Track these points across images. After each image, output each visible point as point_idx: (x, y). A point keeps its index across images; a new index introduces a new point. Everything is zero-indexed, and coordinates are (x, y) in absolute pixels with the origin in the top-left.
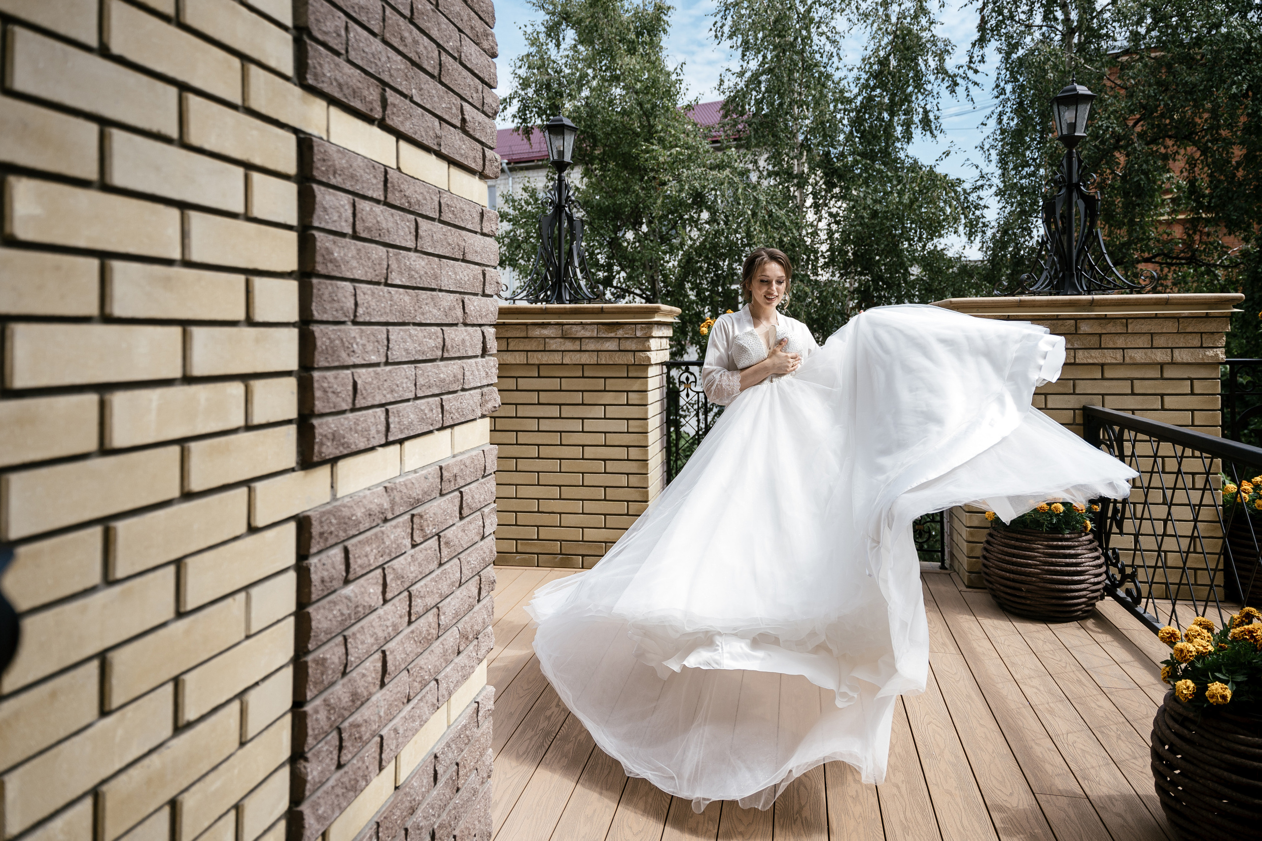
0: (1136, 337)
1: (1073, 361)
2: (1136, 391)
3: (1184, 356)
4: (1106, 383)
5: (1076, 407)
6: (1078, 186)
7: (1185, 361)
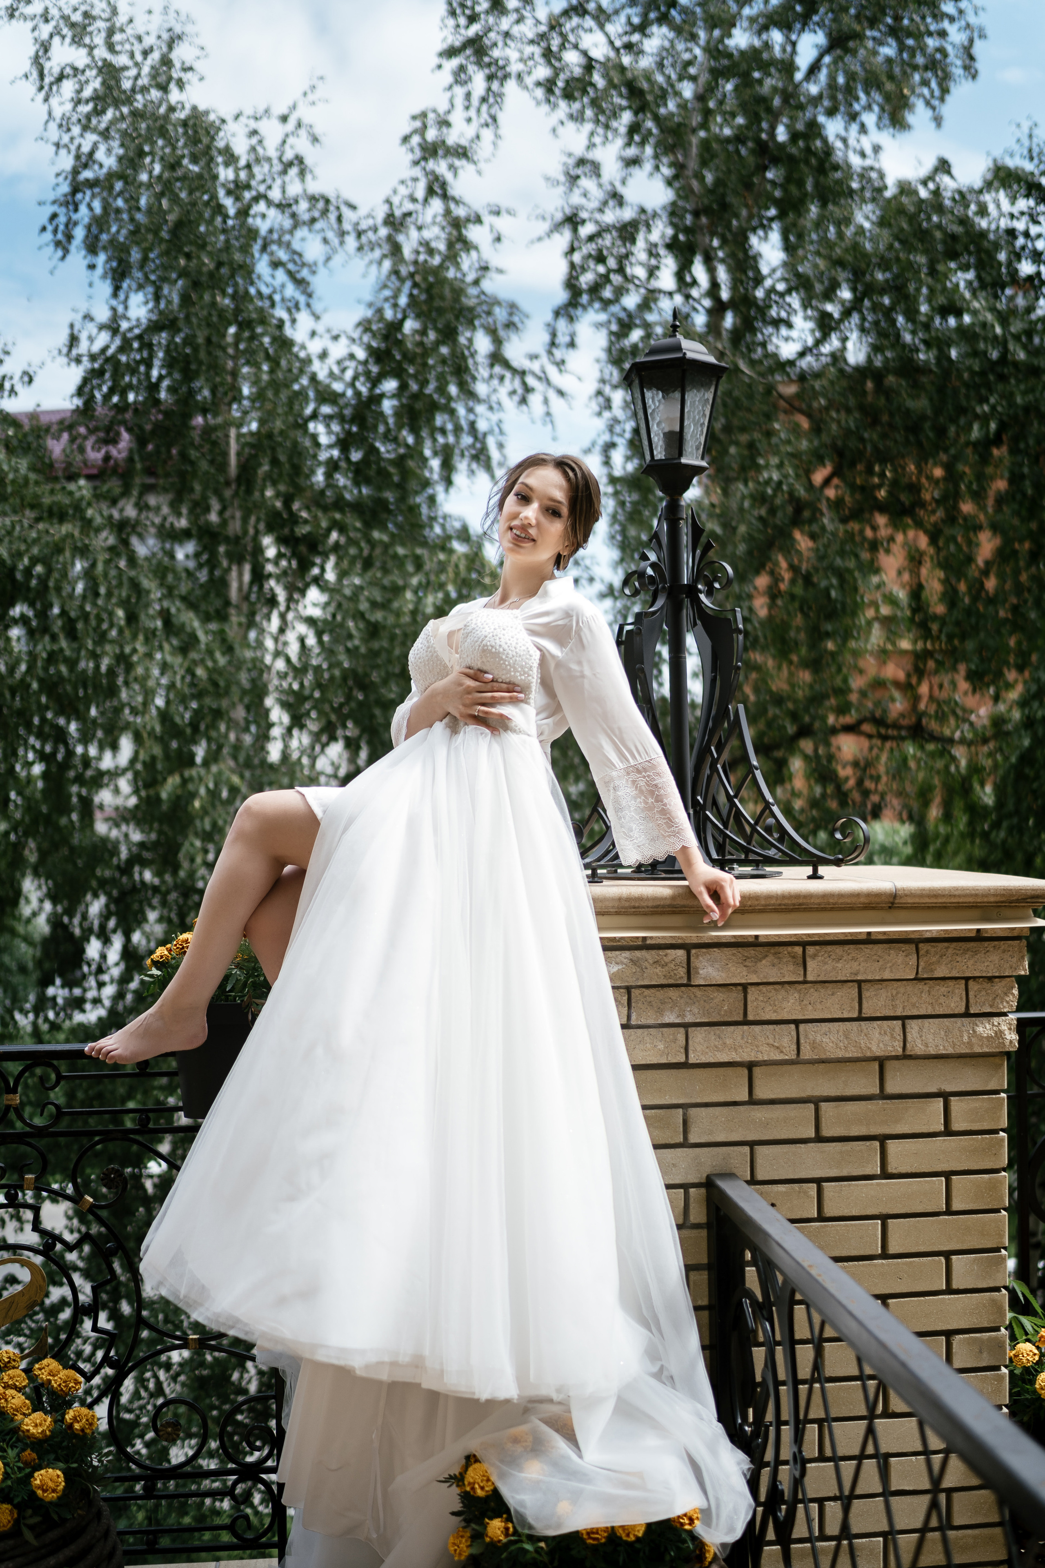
0: (823, 991)
1: (681, 1059)
2: (827, 1131)
3: (930, 1038)
4: (759, 1113)
5: (693, 1178)
6: (692, 591)
7: (932, 1051)
